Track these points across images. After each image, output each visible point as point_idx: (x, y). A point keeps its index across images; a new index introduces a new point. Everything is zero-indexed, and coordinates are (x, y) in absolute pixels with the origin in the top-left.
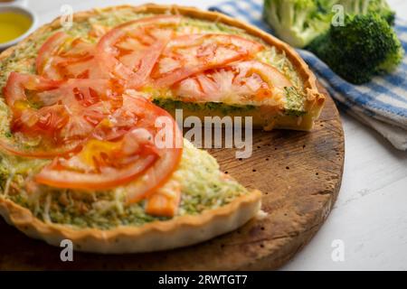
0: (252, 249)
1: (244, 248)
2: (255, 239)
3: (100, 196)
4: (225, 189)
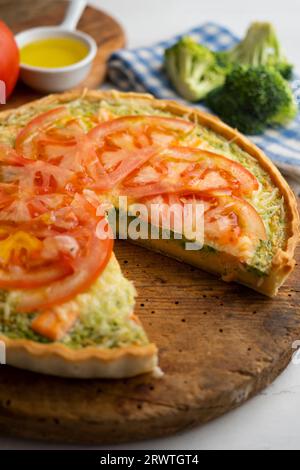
0: (127, 406)
1: (119, 402)
2: (137, 396)
4: (123, 331)
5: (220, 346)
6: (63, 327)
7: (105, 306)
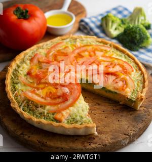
3: (41, 107)
5: (118, 126)
6: (64, 118)
7: (78, 111)
